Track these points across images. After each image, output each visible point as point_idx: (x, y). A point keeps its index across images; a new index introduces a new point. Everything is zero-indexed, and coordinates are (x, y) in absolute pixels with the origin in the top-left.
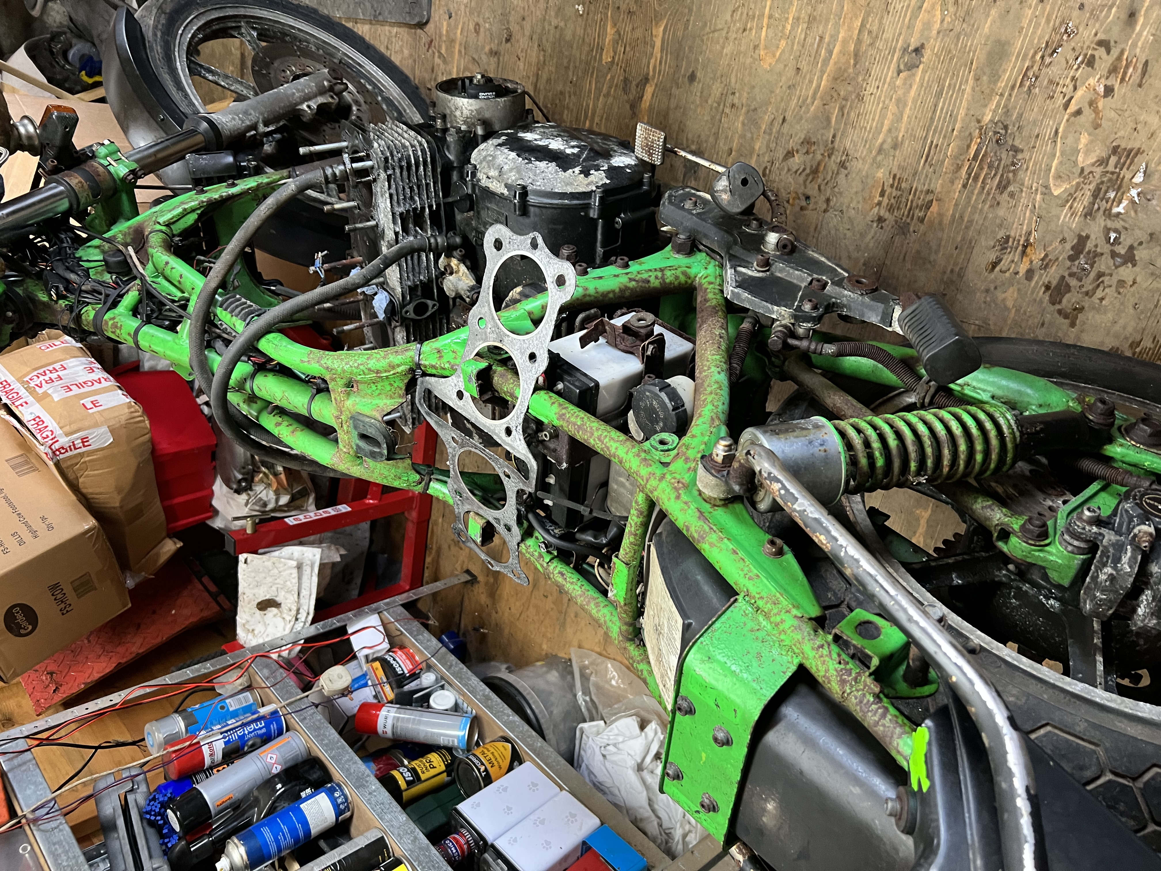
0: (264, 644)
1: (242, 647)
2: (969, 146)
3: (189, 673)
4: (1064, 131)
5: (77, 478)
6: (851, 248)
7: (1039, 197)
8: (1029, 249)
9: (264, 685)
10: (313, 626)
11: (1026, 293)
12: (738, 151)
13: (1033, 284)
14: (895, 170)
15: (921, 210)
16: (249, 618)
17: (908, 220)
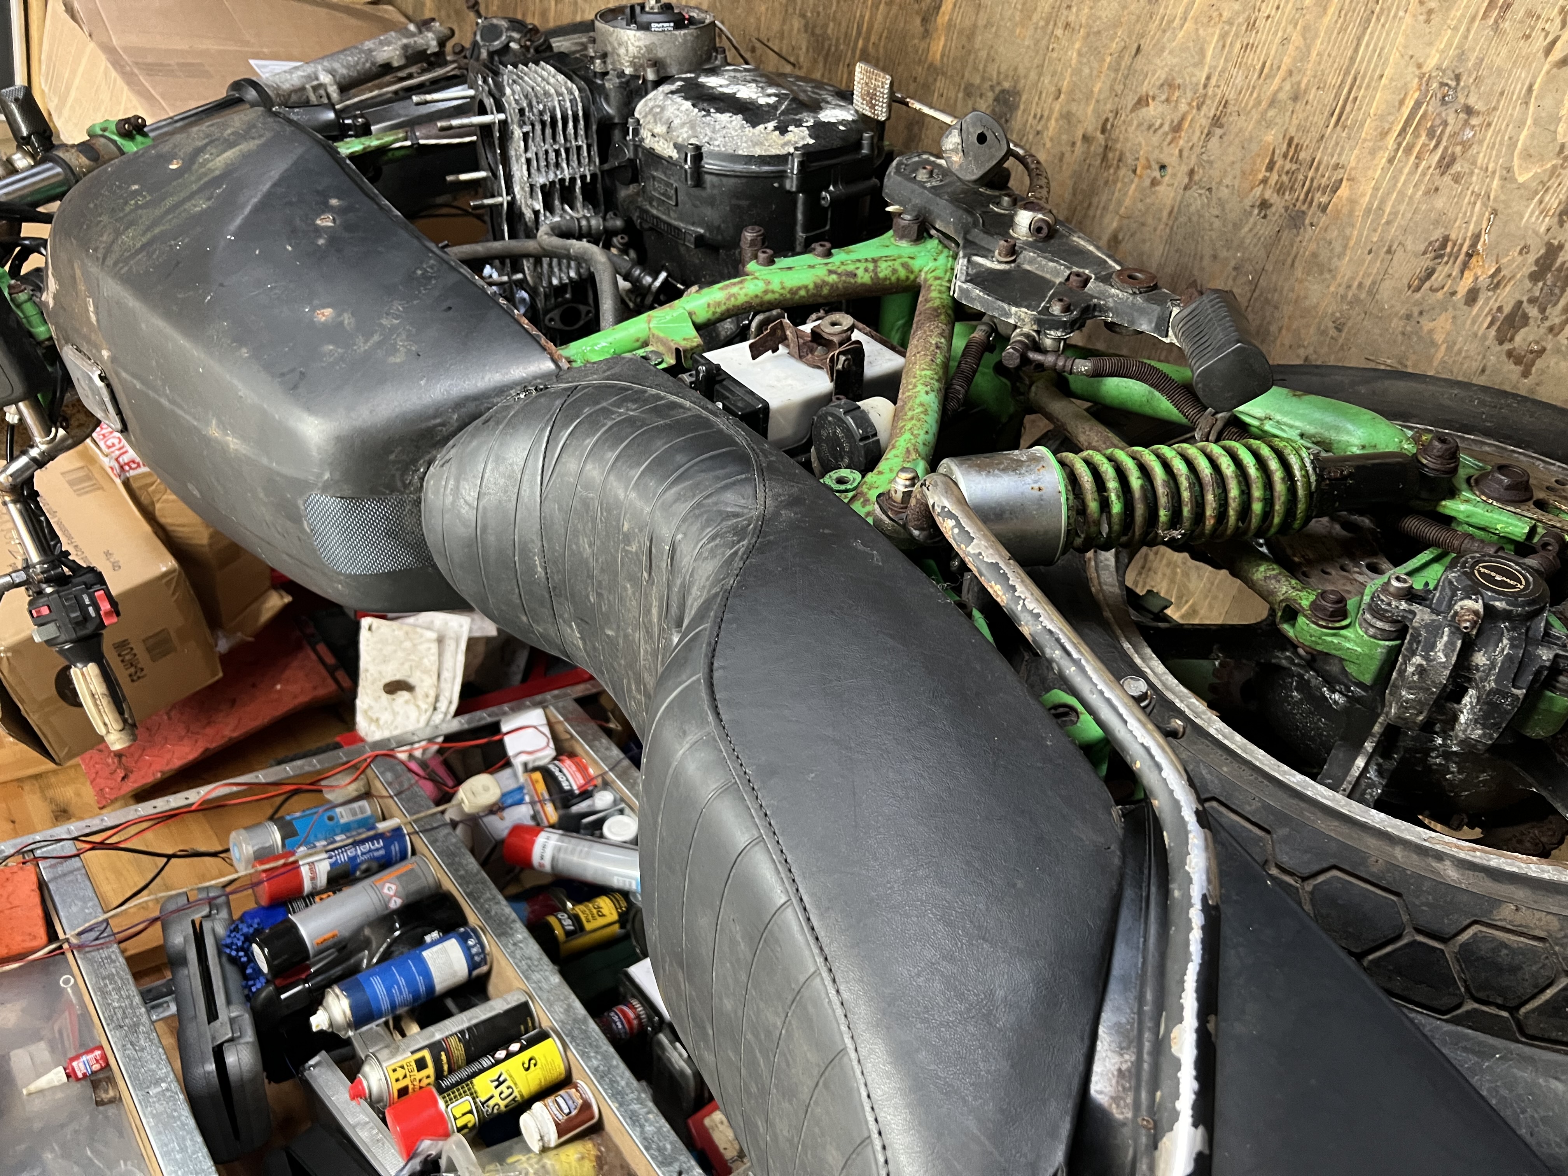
0: (389, 740)
1: (362, 740)
2: (1402, 103)
3: (288, 770)
4: (1541, 88)
5: (153, 504)
6: (1219, 244)
7: (1496, 183)
8: (1474, 259)
9: (385, 793)
10: (459, 718)
11: (1464, 324)
12: (1071, 92)
13: (1475, 310)
14: (1292, 132)
15: (1324, 193)
16: (373, 703)
17: (1304, 208)
